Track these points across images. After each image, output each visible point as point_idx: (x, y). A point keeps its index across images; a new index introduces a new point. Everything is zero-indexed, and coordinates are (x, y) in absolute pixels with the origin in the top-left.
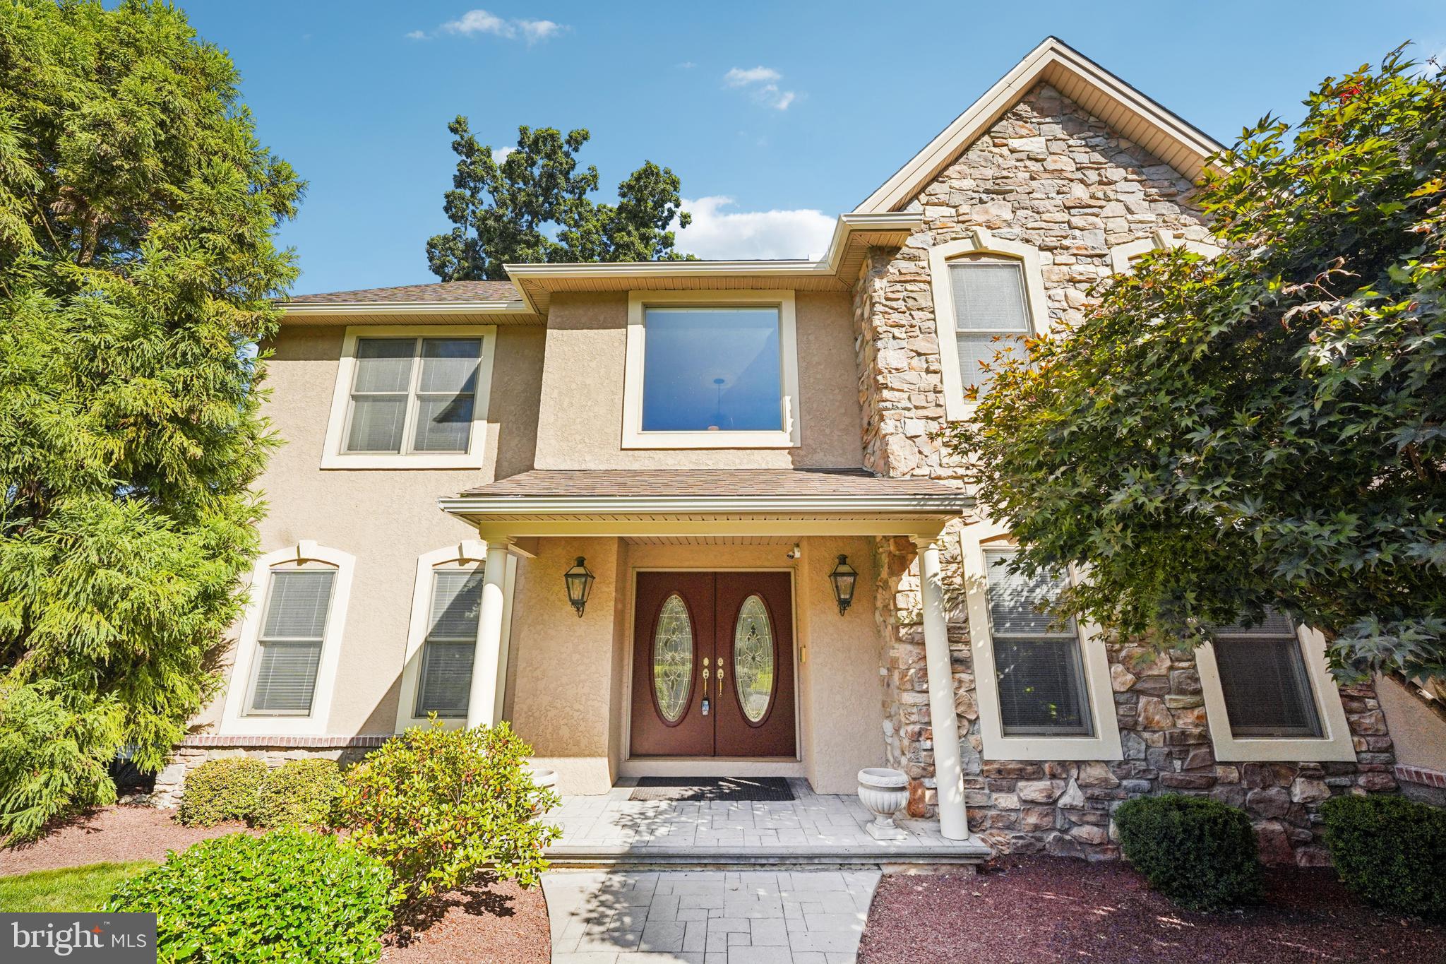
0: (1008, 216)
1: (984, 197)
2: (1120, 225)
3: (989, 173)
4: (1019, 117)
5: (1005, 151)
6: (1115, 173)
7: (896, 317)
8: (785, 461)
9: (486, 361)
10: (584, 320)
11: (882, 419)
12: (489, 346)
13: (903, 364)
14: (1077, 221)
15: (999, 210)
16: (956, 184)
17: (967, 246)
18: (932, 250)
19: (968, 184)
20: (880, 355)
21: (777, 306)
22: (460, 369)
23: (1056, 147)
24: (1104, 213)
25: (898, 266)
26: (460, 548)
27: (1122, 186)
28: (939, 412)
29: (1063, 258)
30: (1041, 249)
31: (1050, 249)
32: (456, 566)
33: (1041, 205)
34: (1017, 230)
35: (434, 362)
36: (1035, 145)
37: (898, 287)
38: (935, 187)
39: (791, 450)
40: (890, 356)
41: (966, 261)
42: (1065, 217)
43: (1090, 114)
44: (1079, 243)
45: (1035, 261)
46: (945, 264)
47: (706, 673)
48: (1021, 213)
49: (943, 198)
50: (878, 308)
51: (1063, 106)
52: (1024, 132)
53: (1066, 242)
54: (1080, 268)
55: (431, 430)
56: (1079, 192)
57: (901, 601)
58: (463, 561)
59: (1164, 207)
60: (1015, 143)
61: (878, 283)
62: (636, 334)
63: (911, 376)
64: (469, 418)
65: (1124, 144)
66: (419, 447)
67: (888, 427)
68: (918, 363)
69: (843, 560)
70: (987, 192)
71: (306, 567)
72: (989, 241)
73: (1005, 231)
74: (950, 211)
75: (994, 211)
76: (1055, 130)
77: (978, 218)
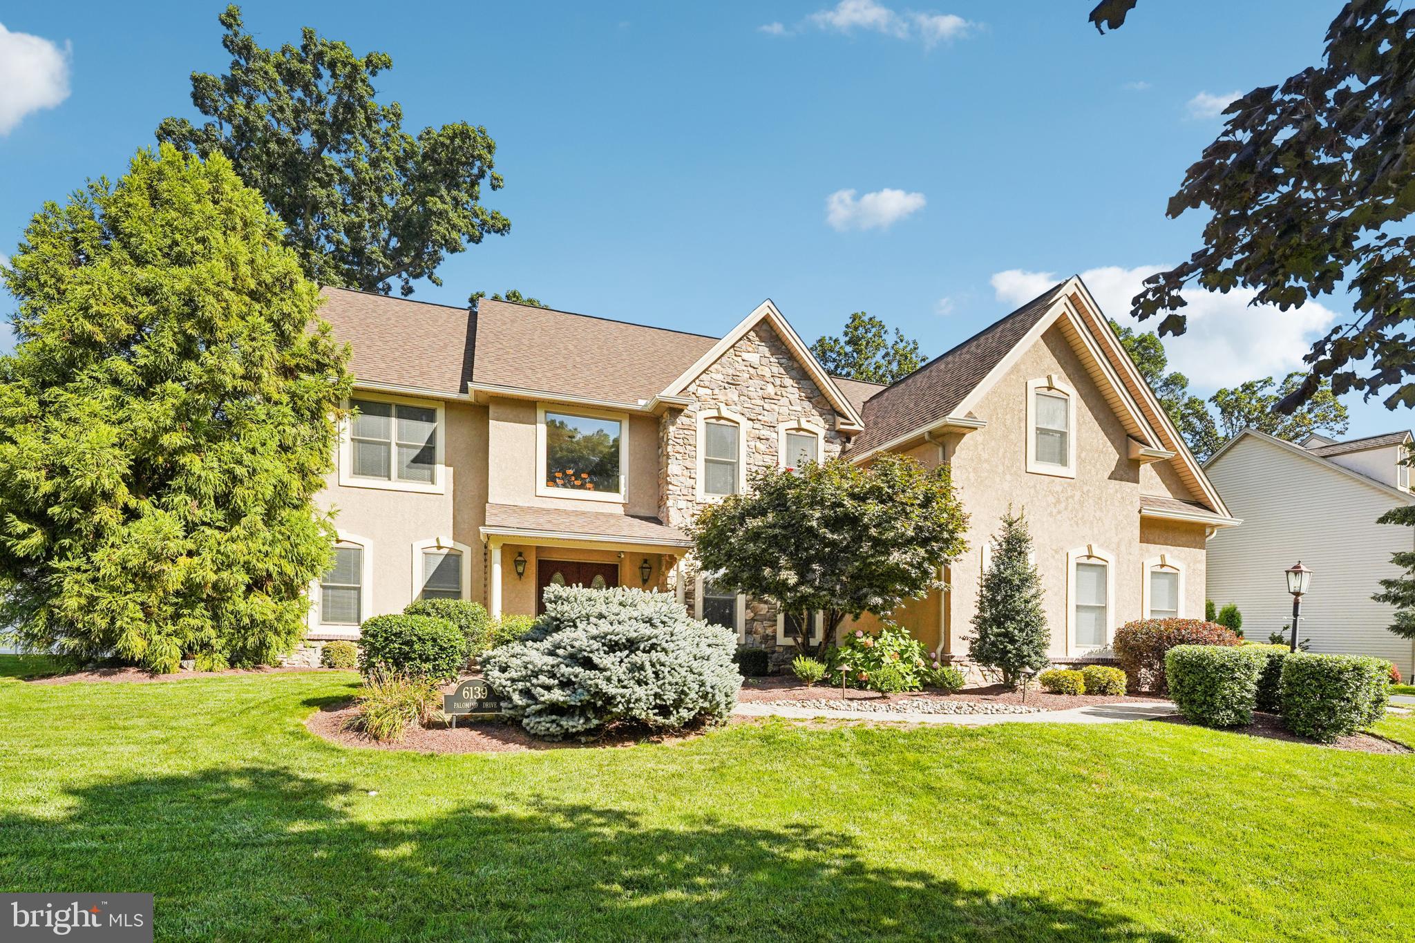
0: (736, 398)
1: (726, 385)
2: (784, 410)
3: (731, 372)
4: (749, 340)
5: (739, 359)
6: (788, 382)
7: (678, 448)
8: (620, 510)
9: (440, 424)
10: (511, 416)
11: (668, 499)
12: (441, 414)
13: (679, 473)
14: (766, 407)
15: (733, 395)
16: (714, 376)
17: (715, 412)
18: (699, 414)
19: (720, 377)
20: (670, 467)
21: (620, 421)
22: (424, 429)
23: (765, 361)
24: (780, 403)
25: (681, 419)
26: (438, 540)
27: (790, 389)
28: (693, 498)
29: (757, 425)
30: (749, 419)
31: (752, 420)
32: (435, 550)
33: (752, 394)
34: (739, 408)
35: (405, 422)
36: (753, 358)
37: (681, 432)
38: (704, 377)
39: (624, 505)
40: (674, 468)
41: (715, 421)
42: (760, 402)
43: (783, 344)
44: (765, 419)
45: (745, 425)
46: (704, 421)
48: (742, 398)
49: (707, 384)
50: (670, 442)
51: (772, 337)
52: (750, 349)
53: (760, 417)
54: (763, 432)
55: (407, 466)
56: (770, 390)
57: (669, 581)
58: (439, 548)
59: (807, 404)
60: (745, 355)
61: (672, 429)
62: (542, 429)
63: (682, 479)
64: (433, 462)
65: (796, 365)
66: (400, 476)
67: (669, 503)
68: (686, 473)
69: (646, 561)
70: (728, 383)
71: (342, 545)
72: (725, 413)
73: (733, 407)
74: (709, 392)
75: (730, 395)
76: (765, 350)
77: (722, 398)
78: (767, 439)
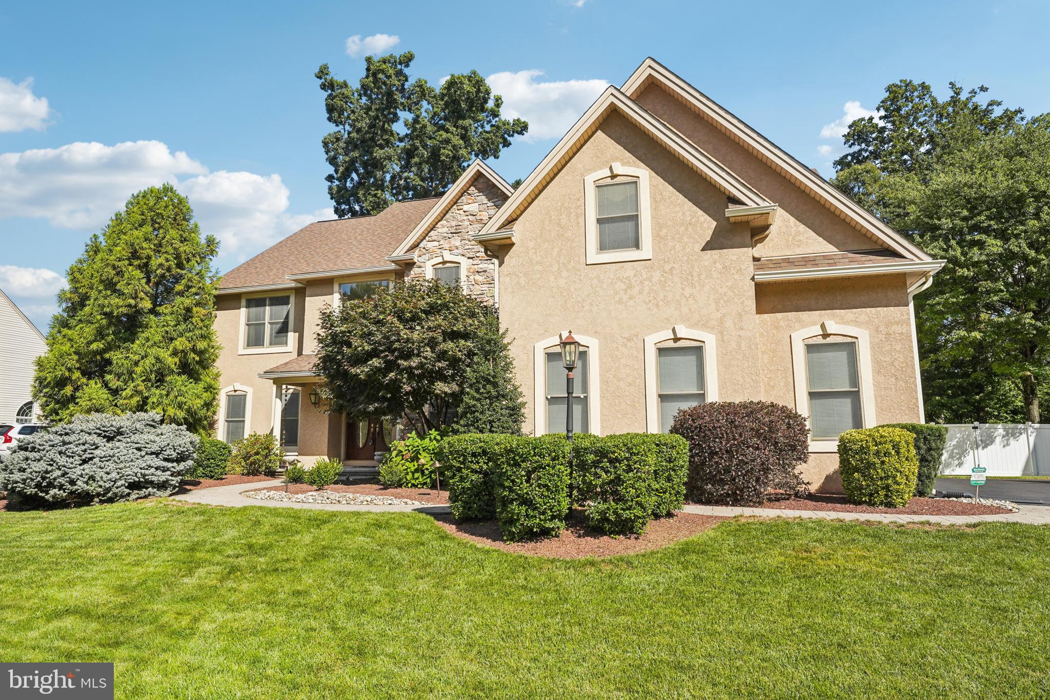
0: (458, 244)
1: (450, 235)
3: (454, 223)
4: (469, 194)
5: (461, 212)
9: (291, 305)
10: (318, 292)
12: (292, 300)
15: (455, 241)
16: (440, 230)
17: (440, 260)
18: (428, 263)
19: (446, 230)
21: (388, 280)
22: (282, 310)
23: (482, 207)
25: (414, 271)
30: (469, 258)
31: (472, 258)
34: (460, 251)
35: (274, 308)
36: (473, 208)
38: (432, 233)
41: (441, 266)
45: (466, 265)
46: (432, 268)
47: (372, 429)
48: (463, 242)
49: (435, 238)
51: (487, 187)
52: (470, 201)
53: (478, 255)
54: (481, 266)
55: (275, 337)
60: (465, 208)
61: (408, 278)
64: (287, 332)
66: (271, 344)
70: (451, 233)
71: (237, 393)
72: (448, 258)
73: (456, 251)
74: (437, 244)
75: (453, 242)
76: (483, 199)
77: (446, 246)
78: (485, 271)
